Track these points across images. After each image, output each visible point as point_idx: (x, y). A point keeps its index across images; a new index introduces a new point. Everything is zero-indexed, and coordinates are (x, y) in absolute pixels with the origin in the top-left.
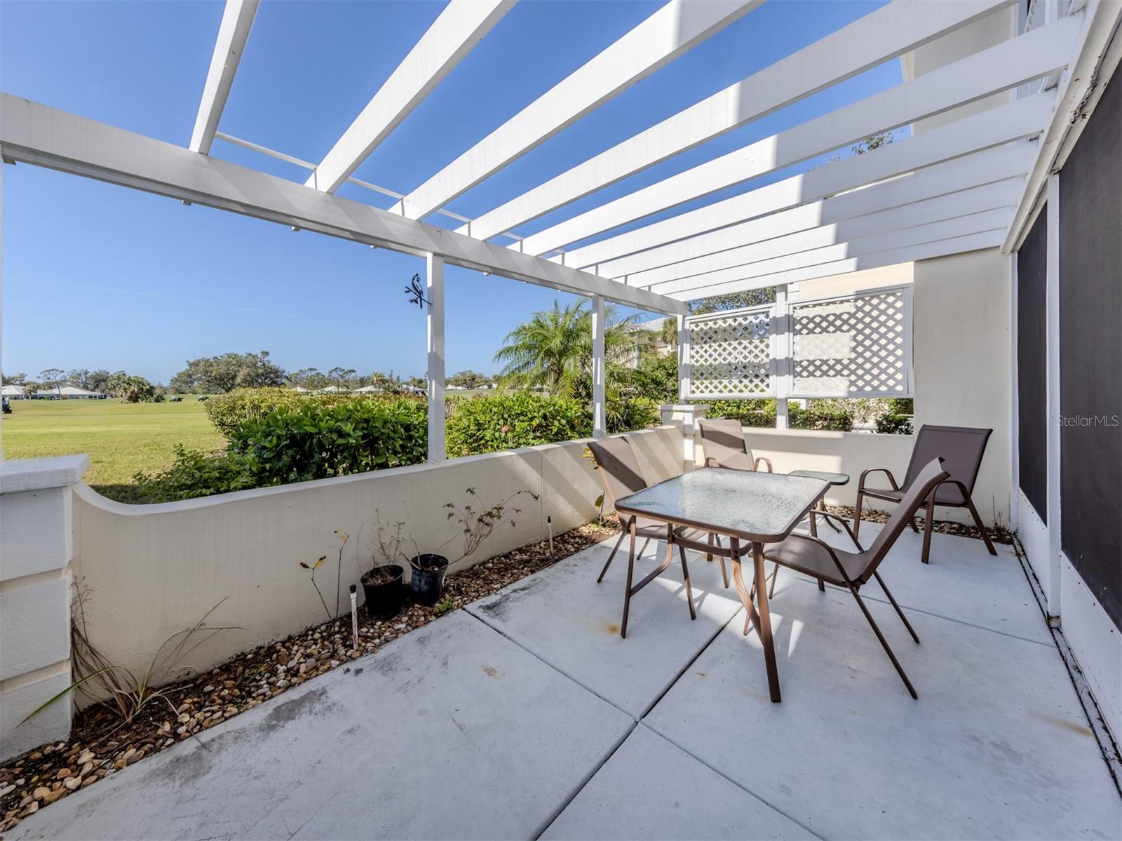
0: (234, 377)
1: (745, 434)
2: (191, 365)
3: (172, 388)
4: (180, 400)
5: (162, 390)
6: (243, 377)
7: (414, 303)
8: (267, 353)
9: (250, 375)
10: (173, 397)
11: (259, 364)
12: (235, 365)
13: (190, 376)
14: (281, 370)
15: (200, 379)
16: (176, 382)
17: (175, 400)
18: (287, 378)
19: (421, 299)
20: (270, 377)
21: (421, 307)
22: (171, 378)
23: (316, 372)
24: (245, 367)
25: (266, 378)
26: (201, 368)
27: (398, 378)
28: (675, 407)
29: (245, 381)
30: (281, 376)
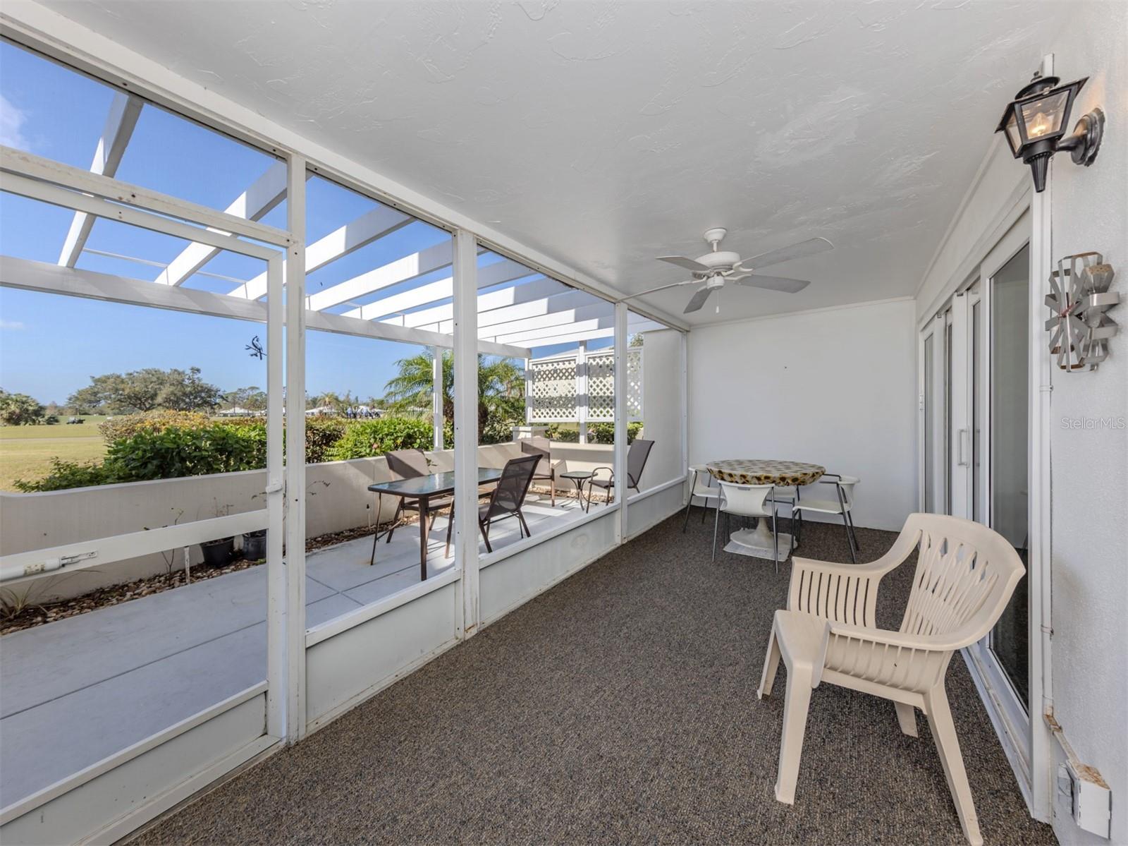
0: (154, 396)
1: (551, 449)
2: (97, 381)
3: (70, 408)
4: (81, 422)
5: (56, 411)
6: (165, 396)
7: (254, 357)
8: (198, 370)
9: (175, 395)
10: (72, 419)
11: (187, 382)
12: (155, 382)
13: (95, 394)
14: (215, 389)
15: (106, 398)
16: (75, 400)
17: (73, 422)
18: (222, 397)
19: (261, 353)
20: (200, 397)
21: (261, 359)
22: (69, 396)
23: (258, 391)
24: (168, 385)
25: (196, 398)
26: (110, 384)
27: (357, 398)
28: (522, 428)
29: (167, 400)
30: (215, 396)
